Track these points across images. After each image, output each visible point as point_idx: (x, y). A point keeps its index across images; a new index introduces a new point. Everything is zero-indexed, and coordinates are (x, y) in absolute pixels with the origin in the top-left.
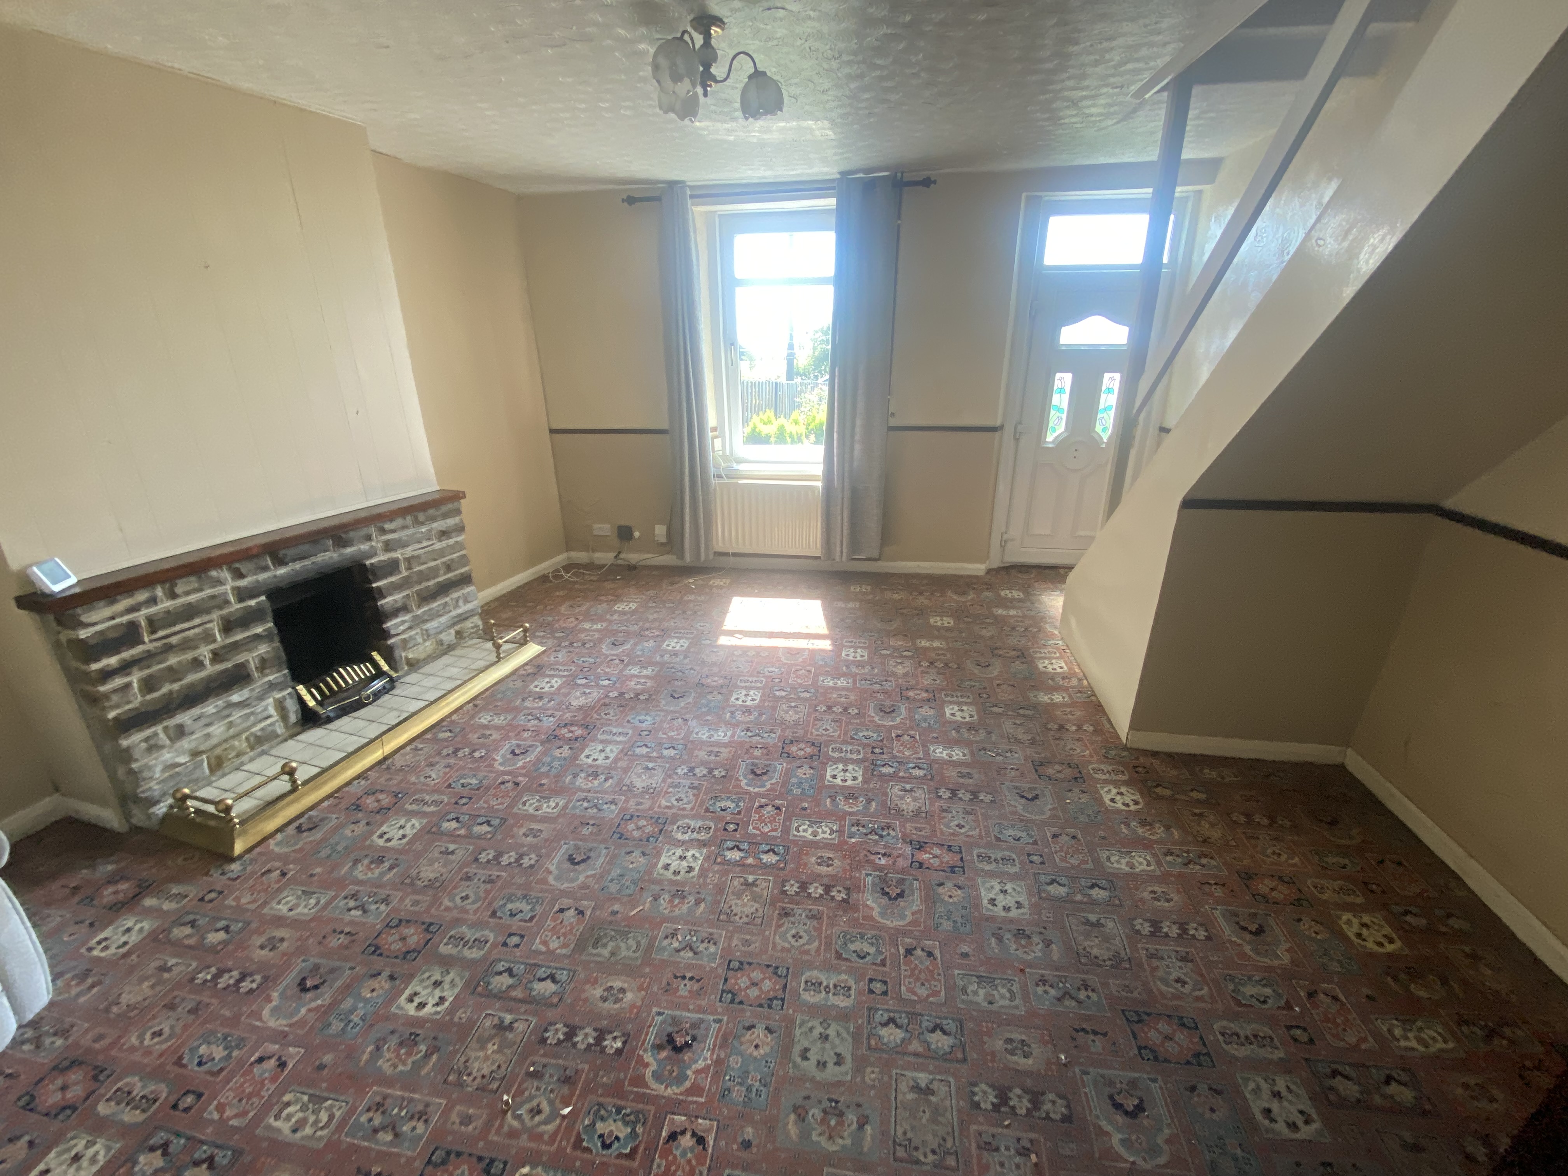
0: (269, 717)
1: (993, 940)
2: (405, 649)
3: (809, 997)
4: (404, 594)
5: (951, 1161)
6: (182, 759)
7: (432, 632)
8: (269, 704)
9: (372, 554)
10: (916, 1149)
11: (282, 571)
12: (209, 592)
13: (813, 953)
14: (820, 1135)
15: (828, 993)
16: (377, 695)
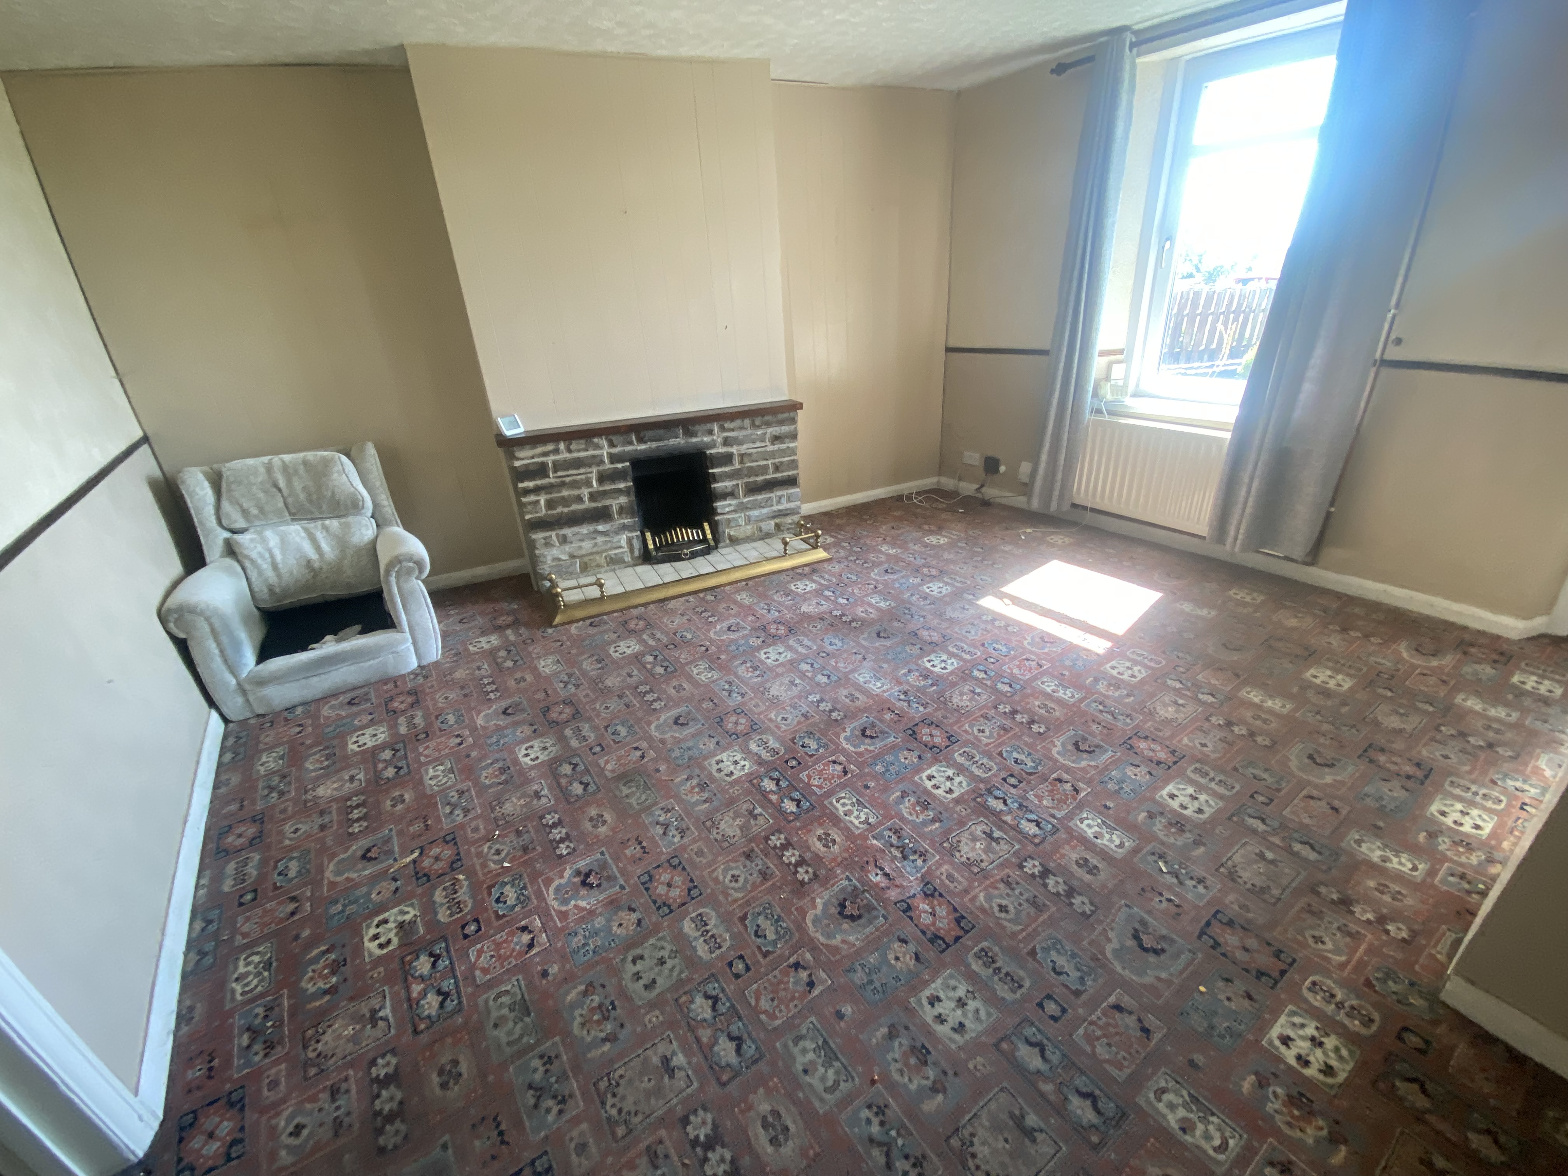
0: (621, 547)
1: (884, 1030)
2: (728, 526)
3: (688, 926)
4: (734, 482)
5: (621, 1131)
6: (564, 557)
7: (753, 519)
8: (623, 539)
9: (713, 445)
10: (614, 1095)
11: (642, 447)
12: (591, 452)
13: (730, 899)
14: (581, 1015)
15: (702, 935)
16: (694, 555)
